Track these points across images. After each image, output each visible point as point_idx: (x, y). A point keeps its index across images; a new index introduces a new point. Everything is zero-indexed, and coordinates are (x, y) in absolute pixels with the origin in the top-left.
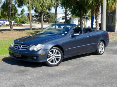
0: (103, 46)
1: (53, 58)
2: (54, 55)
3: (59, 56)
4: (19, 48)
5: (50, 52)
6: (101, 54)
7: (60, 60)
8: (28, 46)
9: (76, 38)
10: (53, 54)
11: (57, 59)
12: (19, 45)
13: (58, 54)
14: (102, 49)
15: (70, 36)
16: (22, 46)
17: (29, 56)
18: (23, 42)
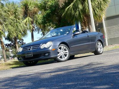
0: (101, 46)
1: (62, 54)
2: (63, 51)
3: (66, 53)
4: (30, 49)
5: (58, 49)
6: (101, 54)
7: (67, 56)
8: (39, 46)
9: (78, 37)
10: (61, 51)
12: (28, 47)
13: (66, 51)
14: (101, 48)
15: (72, 35)
17: (41, 54)
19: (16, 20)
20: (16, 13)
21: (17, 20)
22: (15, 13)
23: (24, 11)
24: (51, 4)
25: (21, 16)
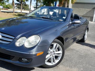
1: (52, 56)
2: (54, 51)
8: (13, 38)
10: (52, 50)
11: (56, 57)
16: (2, 36)
18: (3, 29)
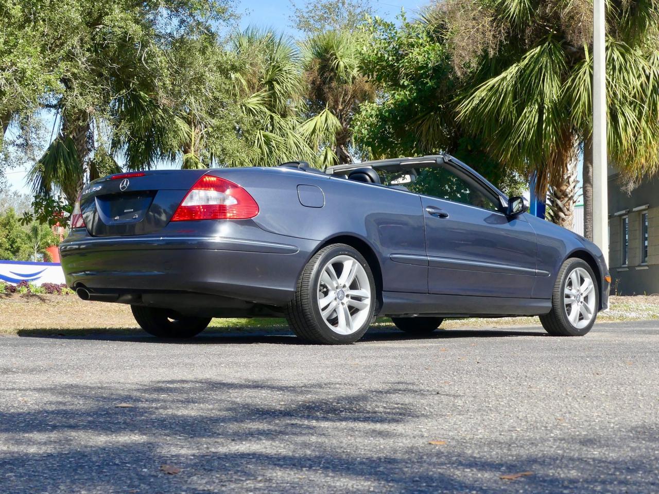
19: (272, 118)
20: (277, 86)
21: (277, 117)
22: (270, 83)
23: (313, 82)
24: (420, 58)
25: (296, 103)
